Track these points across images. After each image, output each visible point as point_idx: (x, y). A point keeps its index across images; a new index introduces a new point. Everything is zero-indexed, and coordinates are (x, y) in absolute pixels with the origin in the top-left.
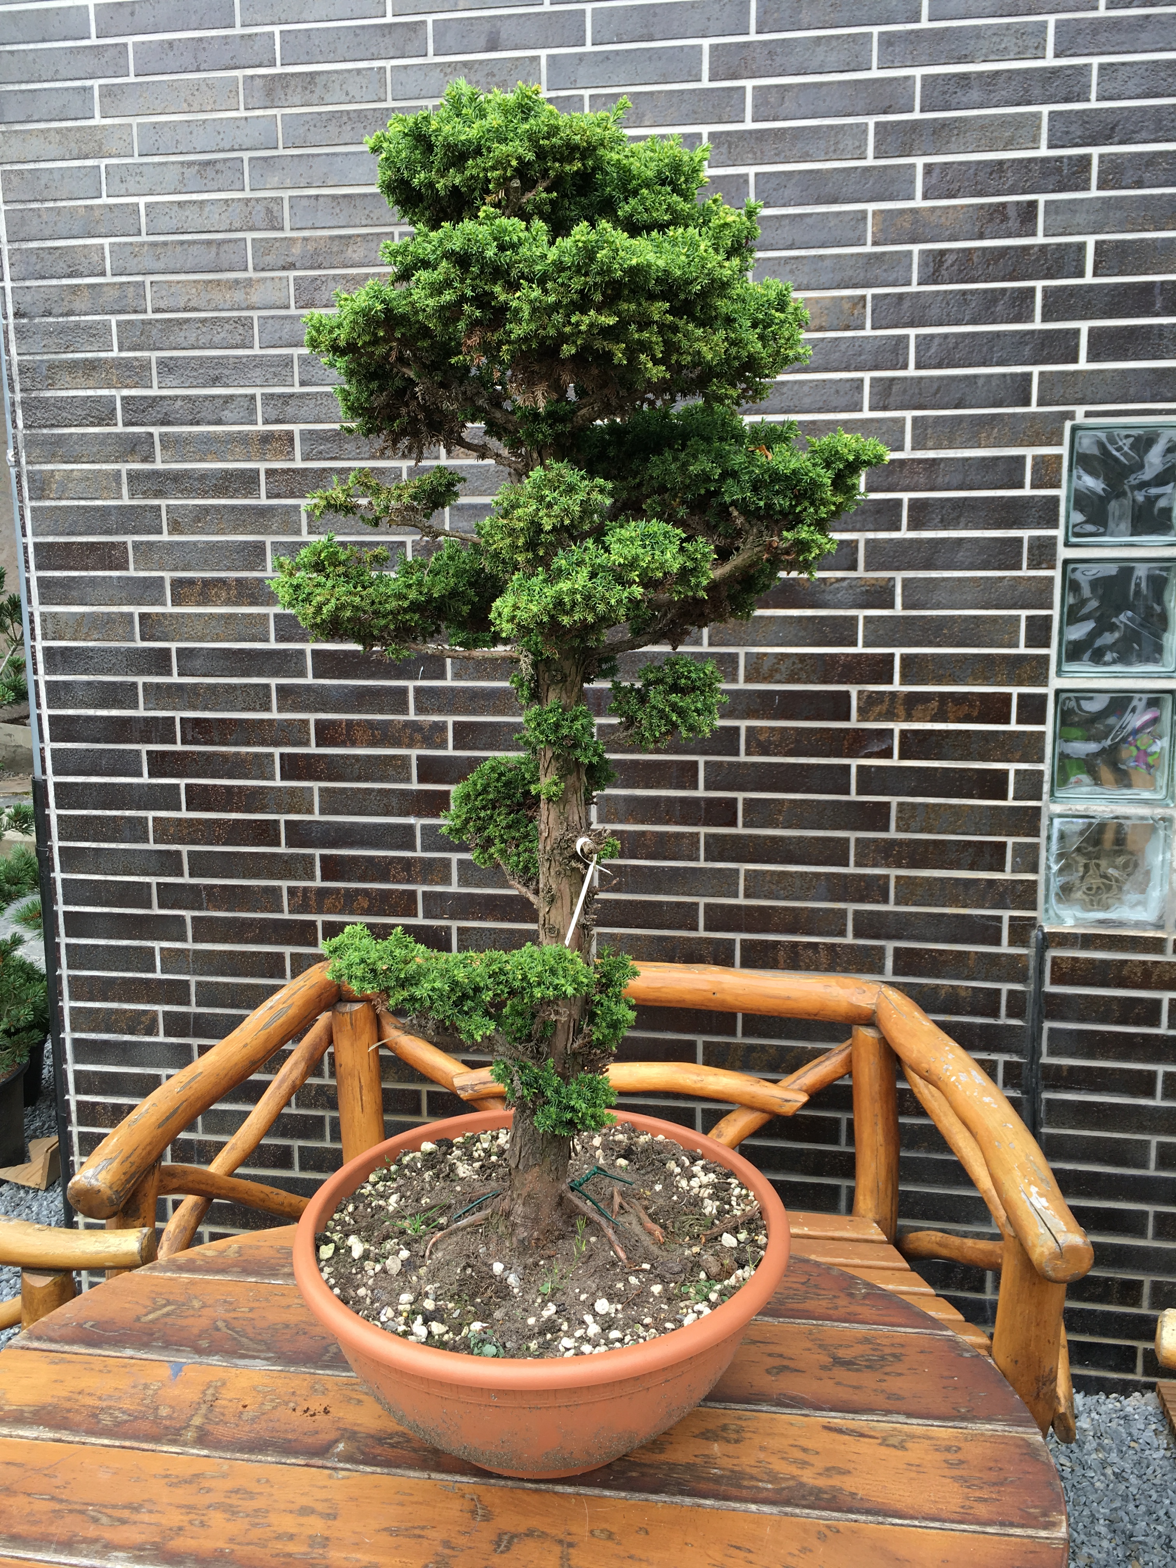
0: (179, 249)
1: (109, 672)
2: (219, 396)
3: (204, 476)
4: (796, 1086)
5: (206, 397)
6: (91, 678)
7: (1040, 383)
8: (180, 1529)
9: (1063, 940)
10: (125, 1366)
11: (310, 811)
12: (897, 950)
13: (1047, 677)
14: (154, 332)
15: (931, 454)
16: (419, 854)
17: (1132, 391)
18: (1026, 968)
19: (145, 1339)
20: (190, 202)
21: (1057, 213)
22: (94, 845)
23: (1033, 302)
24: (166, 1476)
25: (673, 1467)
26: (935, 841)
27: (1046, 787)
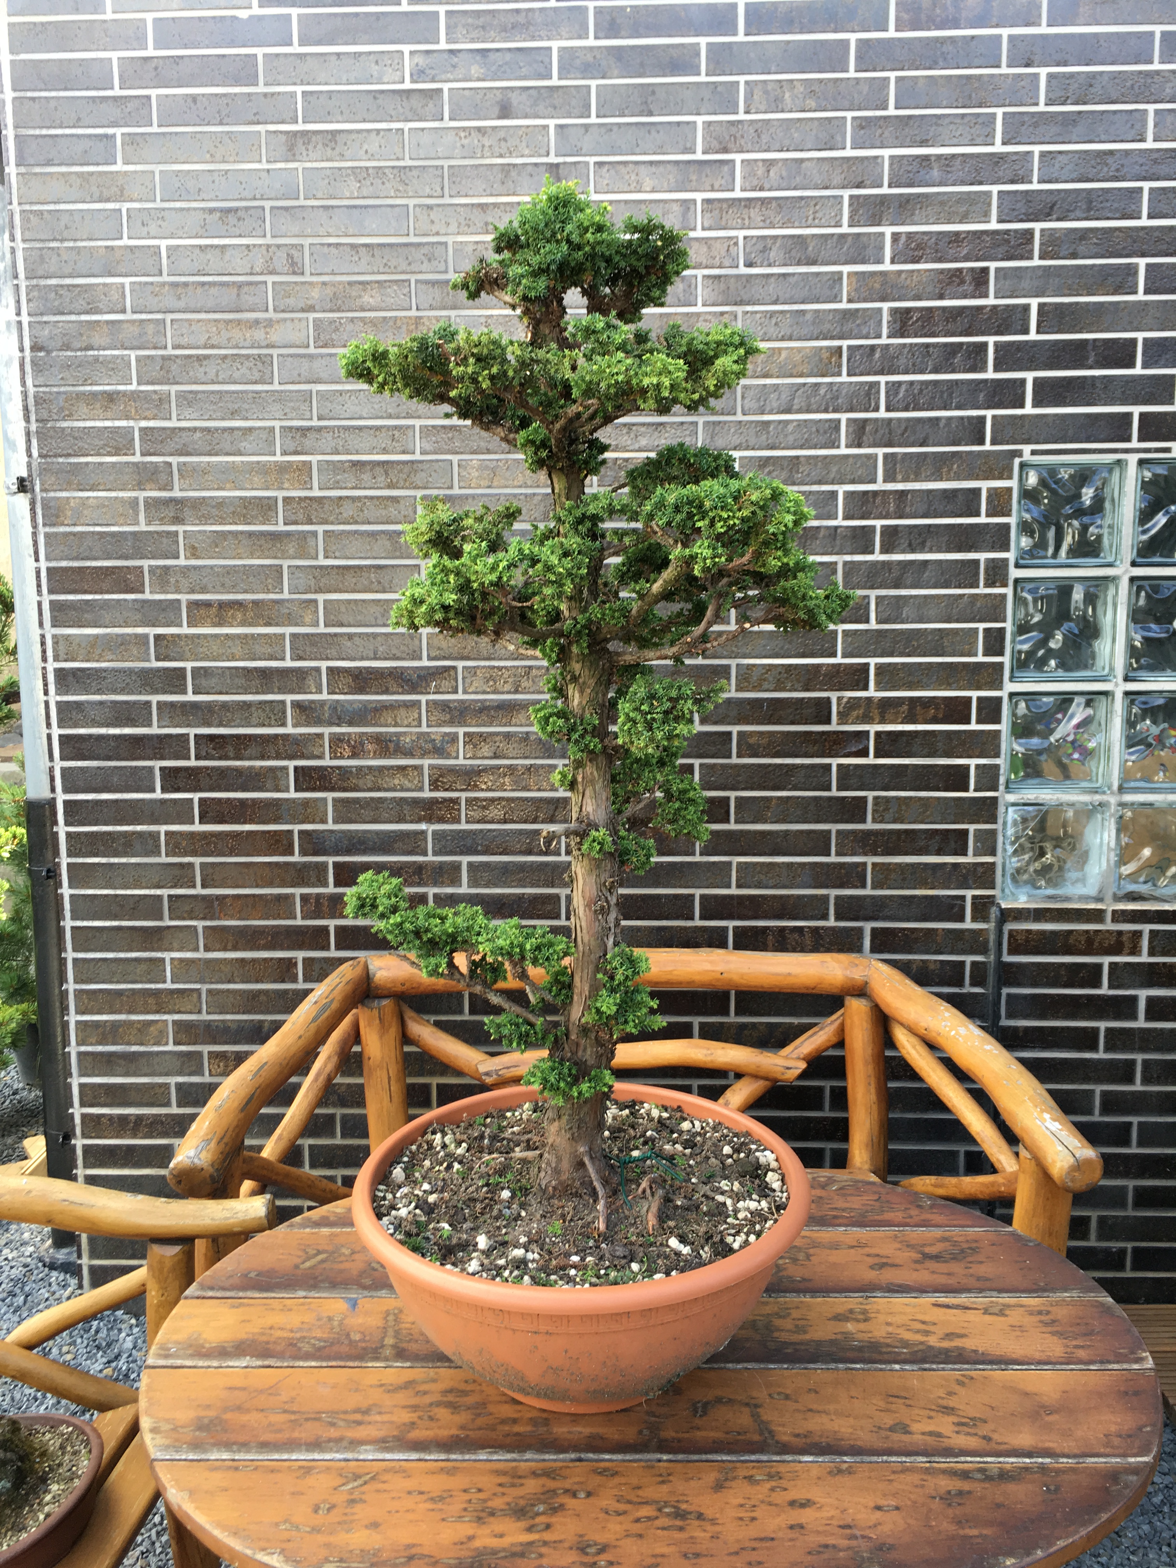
0: (199, 290)
1: (122, 691)
2: (238, 429)
3: (221, 503)
4: (794, 1055)
5: (225, 430)
6: (104, 697)
7: (993, 425)
8: (413, 1423)
9: (1019, 914)
10: (303, 1304)
11: (324, 821)
12: (874, 930)
13: (1001, 682)
14: (174, 367)
15: (900, 486)
16: (430, 858)
17: (1070, 433)
18: (987, 941)
19: (312, 1282)
20: (212, 246)
21: (1005, 278)
22: (104, 860)
23: (986, 355)
24: (382, 1385)
25: (819, 1343)
26: (906, 831)
27: (1002, 780)
